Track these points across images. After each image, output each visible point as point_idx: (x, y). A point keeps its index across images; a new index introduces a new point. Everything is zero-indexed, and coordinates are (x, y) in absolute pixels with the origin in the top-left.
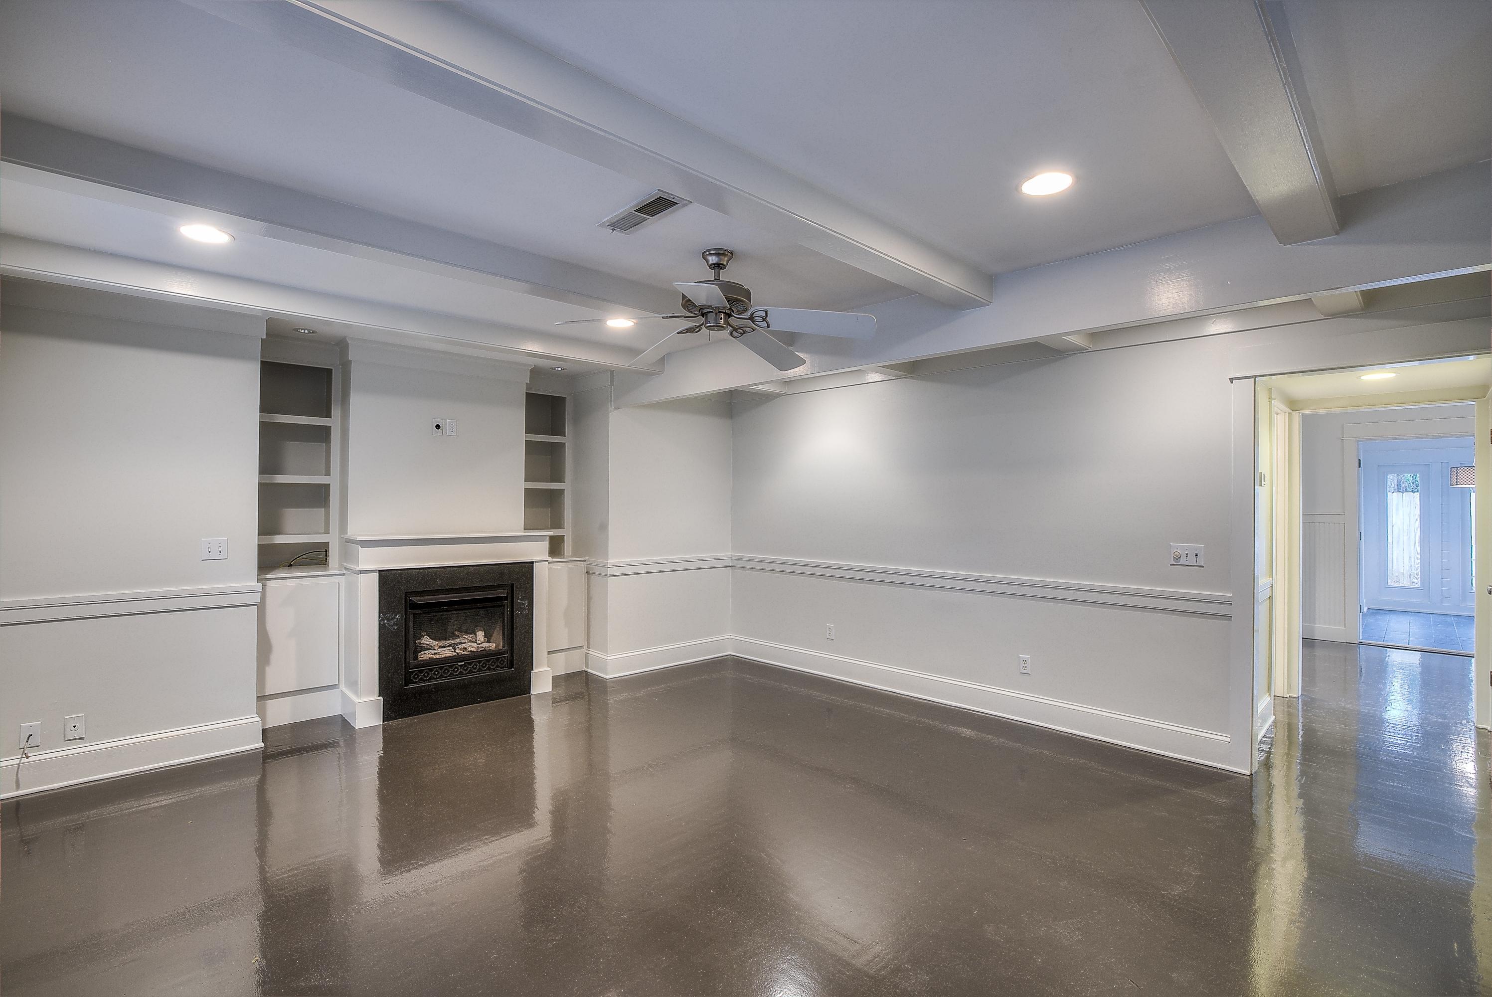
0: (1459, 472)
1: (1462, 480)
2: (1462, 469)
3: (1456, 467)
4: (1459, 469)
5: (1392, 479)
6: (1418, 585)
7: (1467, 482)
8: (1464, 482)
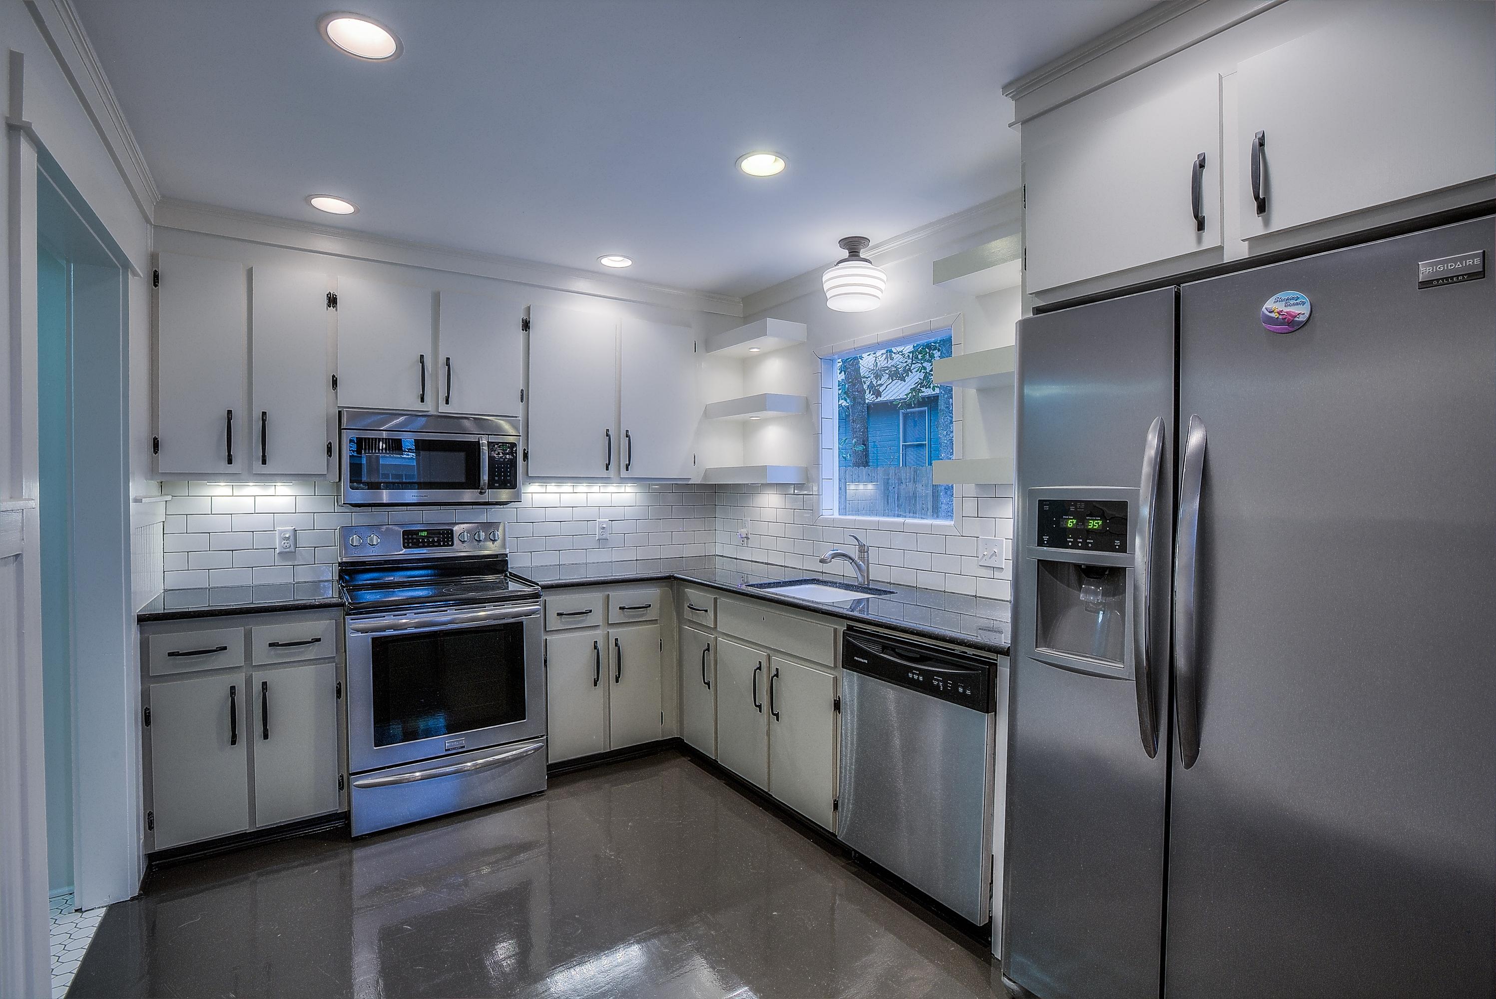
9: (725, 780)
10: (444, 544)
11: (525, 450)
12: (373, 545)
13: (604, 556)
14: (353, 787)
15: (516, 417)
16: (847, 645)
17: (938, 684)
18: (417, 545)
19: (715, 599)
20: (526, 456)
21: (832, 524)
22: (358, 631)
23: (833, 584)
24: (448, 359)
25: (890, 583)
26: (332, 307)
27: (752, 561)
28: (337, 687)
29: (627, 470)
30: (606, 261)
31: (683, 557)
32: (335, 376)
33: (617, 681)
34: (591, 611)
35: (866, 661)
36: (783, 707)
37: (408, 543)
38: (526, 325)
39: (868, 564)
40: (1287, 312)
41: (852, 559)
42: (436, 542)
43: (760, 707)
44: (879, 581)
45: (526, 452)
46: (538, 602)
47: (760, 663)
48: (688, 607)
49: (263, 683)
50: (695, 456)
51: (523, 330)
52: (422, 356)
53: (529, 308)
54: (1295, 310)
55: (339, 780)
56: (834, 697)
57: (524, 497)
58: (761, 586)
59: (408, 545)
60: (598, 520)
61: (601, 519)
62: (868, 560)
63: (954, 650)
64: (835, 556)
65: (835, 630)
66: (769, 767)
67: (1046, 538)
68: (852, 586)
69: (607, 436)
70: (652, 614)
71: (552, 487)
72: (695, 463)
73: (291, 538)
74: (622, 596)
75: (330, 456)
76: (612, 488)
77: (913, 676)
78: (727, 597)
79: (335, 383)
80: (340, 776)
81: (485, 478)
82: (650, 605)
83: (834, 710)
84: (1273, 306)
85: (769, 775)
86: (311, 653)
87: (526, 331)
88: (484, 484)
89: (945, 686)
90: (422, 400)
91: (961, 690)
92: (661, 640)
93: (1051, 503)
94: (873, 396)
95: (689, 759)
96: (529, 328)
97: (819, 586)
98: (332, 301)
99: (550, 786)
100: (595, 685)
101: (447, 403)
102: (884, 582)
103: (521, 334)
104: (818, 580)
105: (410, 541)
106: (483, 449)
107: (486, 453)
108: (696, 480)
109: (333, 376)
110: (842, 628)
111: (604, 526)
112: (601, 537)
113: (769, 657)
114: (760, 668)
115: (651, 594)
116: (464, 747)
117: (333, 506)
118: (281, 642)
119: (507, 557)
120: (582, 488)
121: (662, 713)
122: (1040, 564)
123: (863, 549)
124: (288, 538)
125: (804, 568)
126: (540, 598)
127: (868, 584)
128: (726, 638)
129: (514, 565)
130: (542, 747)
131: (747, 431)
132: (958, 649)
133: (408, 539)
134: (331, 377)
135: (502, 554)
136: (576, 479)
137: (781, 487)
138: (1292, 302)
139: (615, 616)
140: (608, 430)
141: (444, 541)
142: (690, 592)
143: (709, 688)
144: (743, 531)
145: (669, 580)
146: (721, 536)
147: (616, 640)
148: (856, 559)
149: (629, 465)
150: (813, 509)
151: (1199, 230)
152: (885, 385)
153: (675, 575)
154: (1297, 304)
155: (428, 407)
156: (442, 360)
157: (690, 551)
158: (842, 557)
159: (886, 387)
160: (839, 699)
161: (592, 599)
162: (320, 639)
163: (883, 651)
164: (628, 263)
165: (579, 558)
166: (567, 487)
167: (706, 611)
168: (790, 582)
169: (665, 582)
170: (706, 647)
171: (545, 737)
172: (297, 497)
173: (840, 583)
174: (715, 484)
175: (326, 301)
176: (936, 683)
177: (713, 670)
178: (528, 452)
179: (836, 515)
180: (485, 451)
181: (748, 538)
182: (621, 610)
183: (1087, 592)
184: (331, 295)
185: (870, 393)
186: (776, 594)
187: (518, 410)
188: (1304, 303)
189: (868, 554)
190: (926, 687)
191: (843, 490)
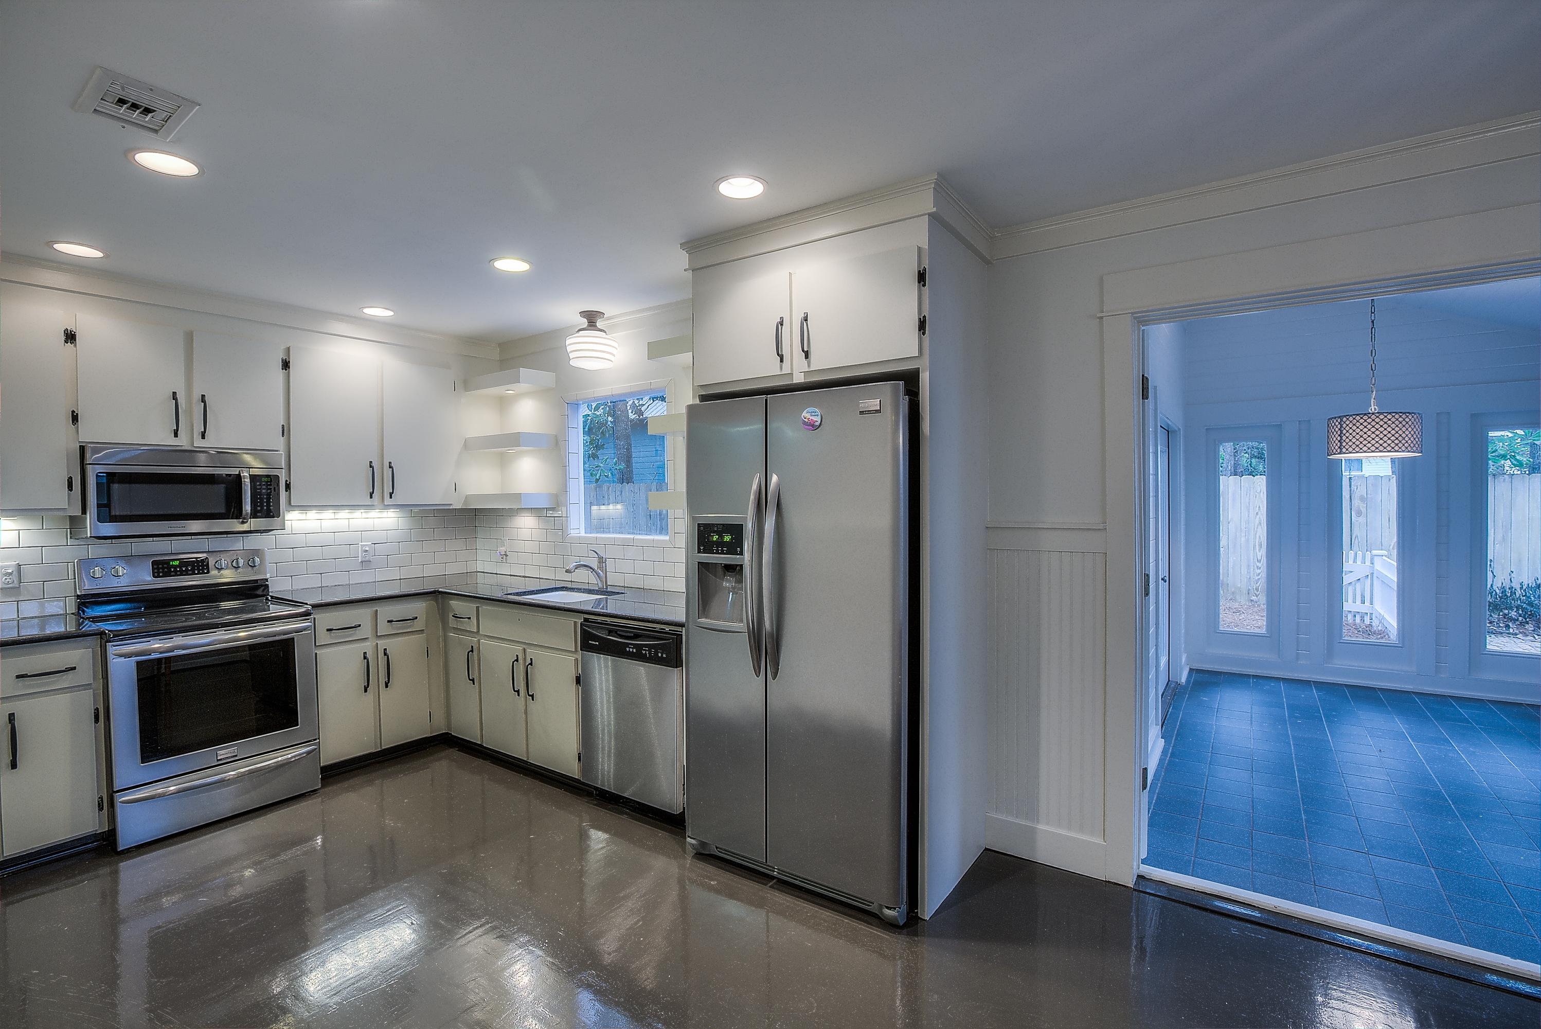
0: (1344, 426)
1: (1350, 443)
2: (1351, 419)
3: (1339, 417)
4: (1345, 419)
5: (1226, 450)
6: (1263, 631)
7: (1361, 446)
8: (1354, 446)
9: (490, 760)
10: (198, 572)
11: (286, 481)
12: (118, 576)
13: (366, 576)
14: (118, 803)
15: (277, 451)
16: (584, 632)
17: (646, 653)
18: (167, 574)
19: (478, 608)
20: (288, 487)
21: (580, 541)
22: (121, 656)
23: (579, 590)
24: (203, 396)
25: (624, 587)
26: (69, 343)
27: (511, 575)
28: (95, 713)
29: (391, 497)
30: (367, 311)
31: (445, 575)
32: (74, 412)
33: (387, 686)
34: (360, 626)
35: (597, 643)
36: (535, 689)
37: (158, 573)
38: (286, 365)
39: (606, 572)
40: (811, 419)
41: (592, 569)
42: (190, 570)
43: (518, 692)
44: (616, 586)
45: (288, 483)
46: (309, 619)
47: (517, 656)
48: (453, 616)
49: (9, 714)
50: (455, 484)
51: (282, 369)
52: (174, 394)
53: (289, 348)
54: (815, 418)
55: (98, 802)
56: (575, 674)
57: (288, 524)
58: (517, 594)
59: (158, 575)
60: (360, 543)
61: (364, 542)
62: (606, 569)
63: (655, 628)
64: (577, 567)
65: (575, 623)
66: (527, 740)
67: (702, 548)
68: (593, 590)
69: (370, 467)
70: (418, 625)
71: (312, 514)
72: (455, 490)
73: (14, 573)
74: (388, 611)
75: (71, 490)
76: (374, 513)
77: (629, 650)
78: (487, 605)
79: (75, 418)
80: (99, 798)
81: (247, 508)
82: (416, 618)
83: (576, 684)
84: (806, 414)
85: (527, 745)
86: (66, 681)
87: (286, 370)
88: (247, 514)
89: (650, 654)
90: (176, 435)
91: (660, 655)
92: (427, 648)
93: (705, 525)
94: (635, 415)
95: (457, 749)
96: (289, 368)
97: (568, 592)
98: (70, 337)
99: (323, 786)
100: (366, 691)
101: (203, 437)
102: (620, 586)
103: (281, 373)
104: (566, 588)
105: (161, 570)
106: (245, 481)
107: (248, 485)
108: (458, 505)
109: (72, 411)
110: (579, 621)
111: (367, 549)
112: (364, 559)
113: (524, 650)
114: (517, 660)
115: (418, 608)
116: (236, 756)
117: (65, 539)
118: (30, 673)
119: (267, 582)
120: (344, 514)
121: (430, 712)
122: (700, 566)
123: (601, 560)
124: (11, 574)
125: (556, 579)
126: (310, 616)
127: (607, 588)
128: (487, 639)
129: (275, 589)
130: (316, 749)
131: (504, 462)
132: (658, 626)
133: (158, 569)
134: (71, 412)
135: (262, 579)
136: (338, 507)
137: (533, 510)
138: (814, 414)
139: (383, 628)
140: (371, 462)
141: (199, 570)
142: (454, 603)
143: (474, 684)
144: (502, 549)
145: (435, 595)
146: (481, 555)
147: (385, 650)
148: (596, 568)
149: (393, 493)
150: (563, 529)
151: (781, 362)
152: (647, 405)
153: (440, 590)
154: (815, 415)
155: (182, 442)
156: (197, 396)
157: (451, 569)
158: (584, 567)
159: (648, 407)
160: (580, 675)
161: (362, 615)
162: (75, 667)
163: (609, 633)
164: (391, 313)
165: (343, 579)
166: (328, 514)
167: (469, 618)
168: (543, 590)
169: (431, 596)
170: (470, 649)
171: (318, 740)
172: (20, 531)
173: (584, 589)
174: (475, 509)
175: (63, 338)
176: (644, 652)
177: (477, 668)
178: (290, 483)
179: (583, 534)
180: (247, 483)
181: (506, 555)
182: (389, 623)
183: (727, 581)
184: (68, 331)
185: (632, 413)
186: (533, 600)
187: (279, 443)
188: (818, 415)
189: (606, 564)
190: (639, 656)
191: (588, 513)
